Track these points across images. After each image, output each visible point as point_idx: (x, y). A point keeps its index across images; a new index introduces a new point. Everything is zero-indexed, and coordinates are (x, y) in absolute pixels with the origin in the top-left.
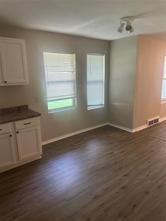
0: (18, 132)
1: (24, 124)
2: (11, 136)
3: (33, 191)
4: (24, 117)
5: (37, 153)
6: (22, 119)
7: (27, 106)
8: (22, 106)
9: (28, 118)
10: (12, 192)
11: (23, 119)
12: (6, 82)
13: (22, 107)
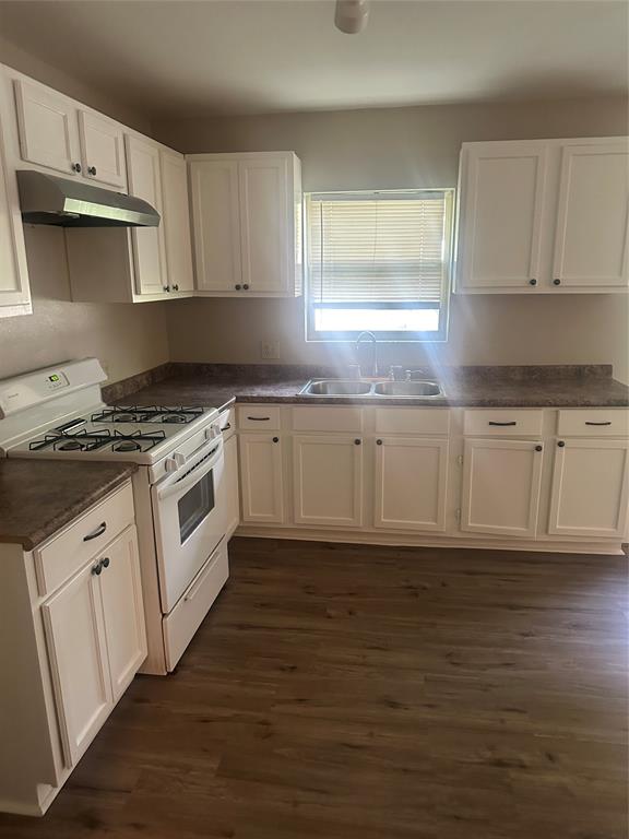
0: (561, 444)
1: (587, 423)
2: (539, 449)
3: (573, 631)
4: (593, 400)
5: (608, 530)
6: (582, 406)
7: (608, 369)
8: (592, 366)
9: (604, 406)
10: (512, 607)
11: (587, 405)
12: (557, 282)
13: (592, 369)
